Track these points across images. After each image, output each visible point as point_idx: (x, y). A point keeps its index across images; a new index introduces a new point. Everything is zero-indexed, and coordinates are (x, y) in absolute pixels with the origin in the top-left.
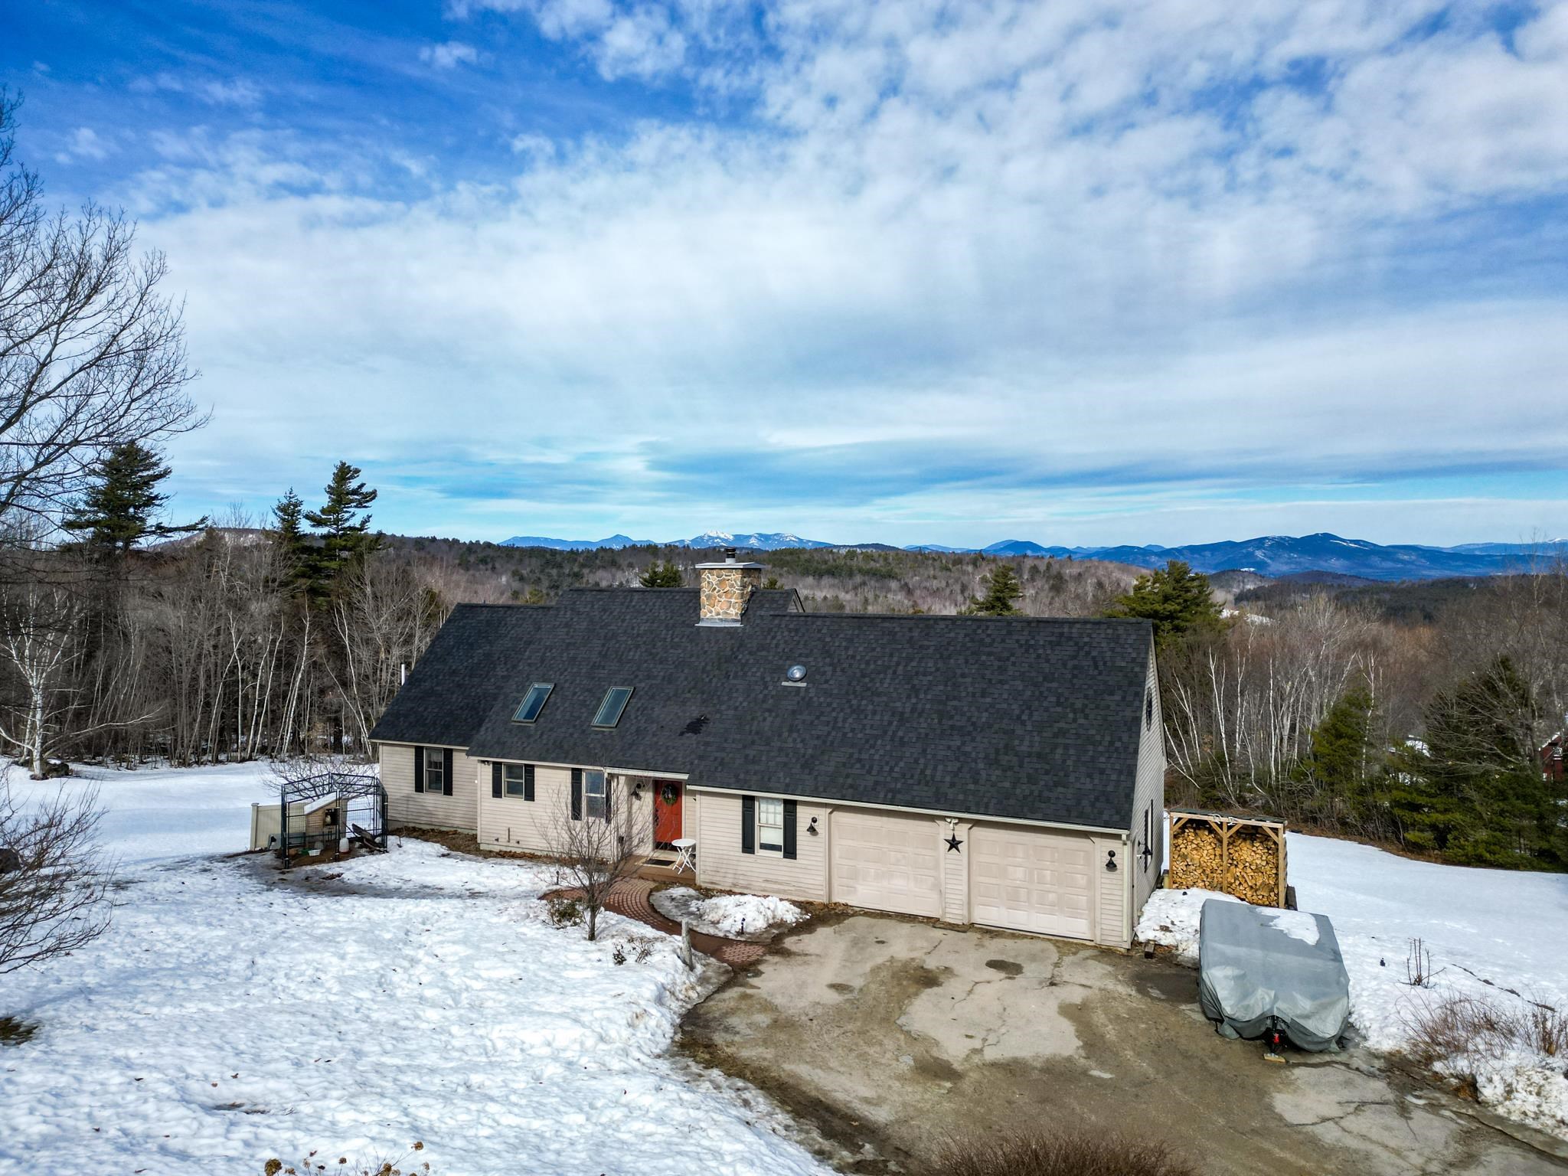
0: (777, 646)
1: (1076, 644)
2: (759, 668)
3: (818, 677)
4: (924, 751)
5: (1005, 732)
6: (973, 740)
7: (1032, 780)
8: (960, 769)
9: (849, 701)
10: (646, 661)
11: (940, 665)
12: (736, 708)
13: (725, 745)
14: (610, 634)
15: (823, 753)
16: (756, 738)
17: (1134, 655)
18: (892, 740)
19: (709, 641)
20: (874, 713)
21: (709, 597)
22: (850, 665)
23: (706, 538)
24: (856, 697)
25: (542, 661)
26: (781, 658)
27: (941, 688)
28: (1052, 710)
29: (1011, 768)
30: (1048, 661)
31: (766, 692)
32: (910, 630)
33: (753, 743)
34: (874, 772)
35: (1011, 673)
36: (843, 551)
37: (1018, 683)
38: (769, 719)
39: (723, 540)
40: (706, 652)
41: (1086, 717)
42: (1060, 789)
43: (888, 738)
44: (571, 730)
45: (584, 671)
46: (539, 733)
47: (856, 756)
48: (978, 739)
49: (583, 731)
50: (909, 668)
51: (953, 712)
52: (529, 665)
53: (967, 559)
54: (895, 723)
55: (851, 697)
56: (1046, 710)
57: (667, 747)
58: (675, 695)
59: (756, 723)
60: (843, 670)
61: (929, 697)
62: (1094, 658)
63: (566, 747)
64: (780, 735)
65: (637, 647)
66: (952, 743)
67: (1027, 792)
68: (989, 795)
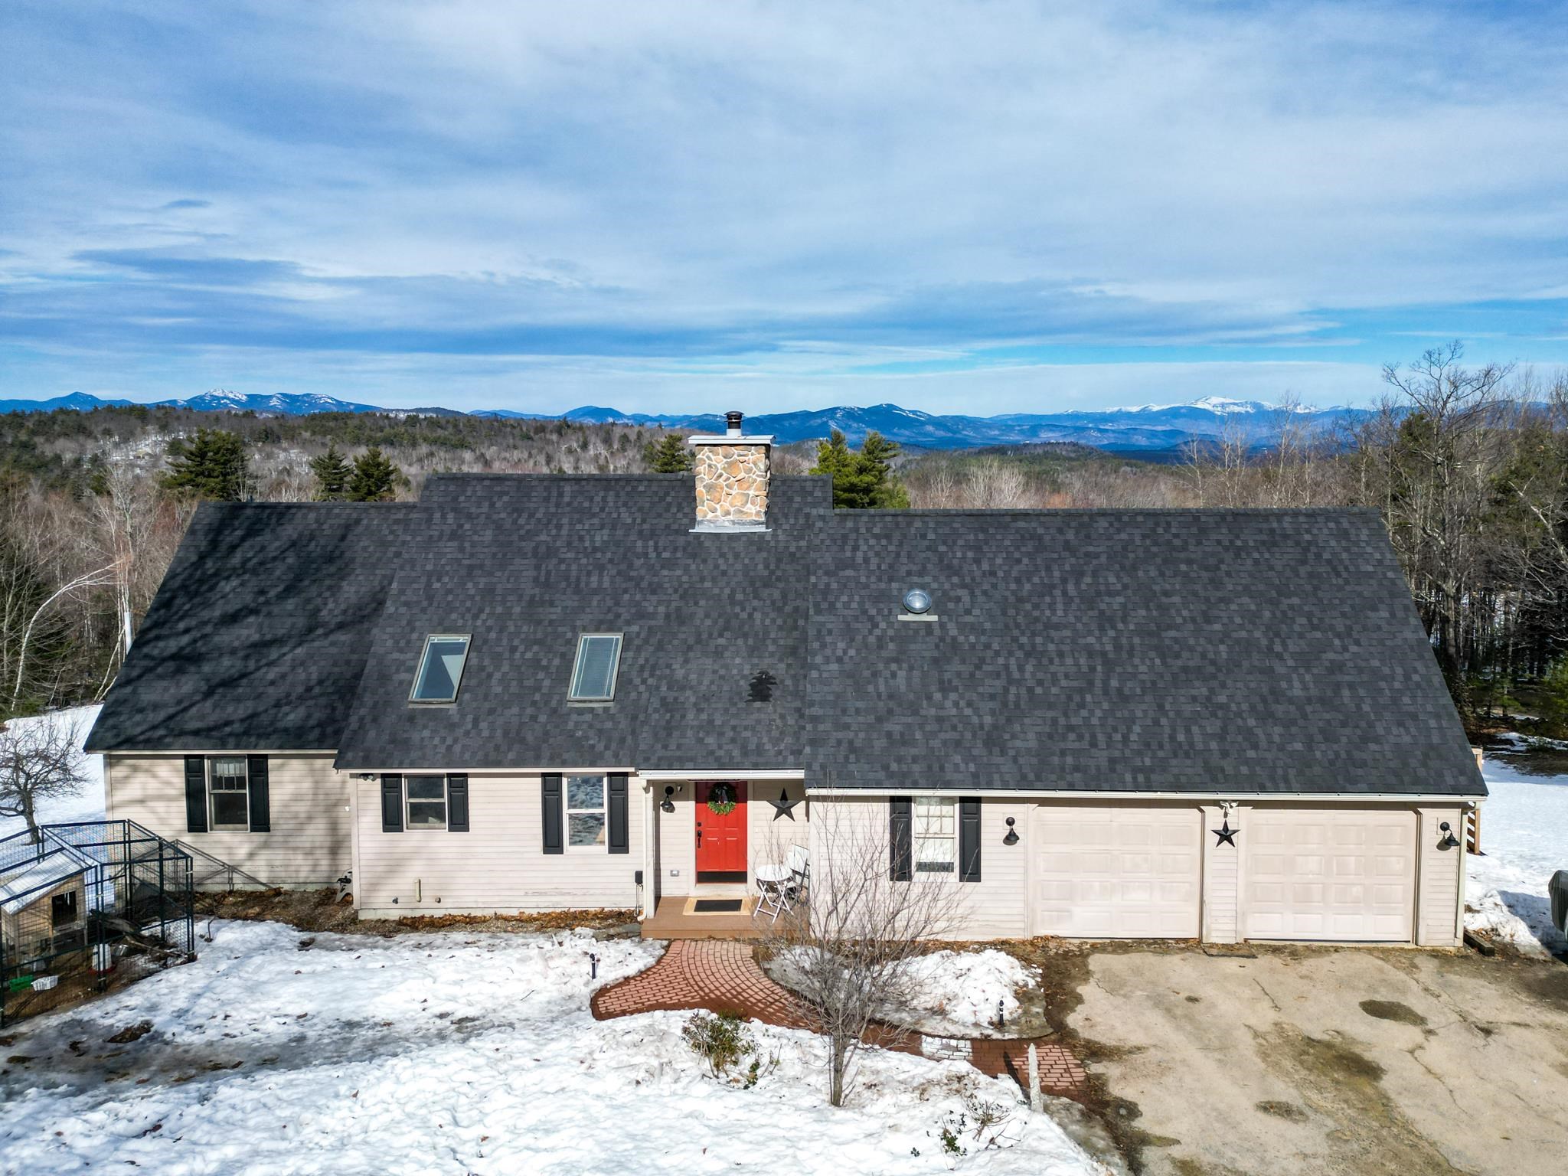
0: (866, 560)
1: (1298, 543)
2: (851, 596)
3: (951, 605)
4: (1161, 707)
5: (1262, 671)
6: (1223, 685)
7: (1329, 737)
8: (1224, 729)
9: (1015, 640)
10: (625, 591)
11: (1126, 580)
12: (840, 660)
13: (848, 720)
14: (543, 549)
15: (1009, 720)
16: (891, 704)
17: (1378, 556)
18: (1106, 692)
19: (723, 555)
20: (1061, 655)
21: (710, 488)
22: (994, 586)
23: (208, 398)
24: (1023, 634)
25: (430, 598)
26: (880, 580)
27: (1143, 613)
28: (1308, 635)
29: (1293, 722)
30: (1271, 568)
31: (877, 632)
32: (1060, 531)
33: (890, 712)
34: (1102, 744)
35: (1230, 587)
36: (402, 416)
37: (1246, 600)
38: (902, 674)
39: (233, 401)
40: (724, 573)
41: (1357, 643)
42: (1373, 746)
43: (1098, 690)
44: (529, 711)
45: (517, 610)
46: (470, 718)
47: (1062, 721)
48: (1229, 683)
49: (555, 711)
50: (1084, 587)
51: (1176, 647)
52: (407, 604)
53: (550, 427)
54: (1099, 668)
55: (1016, 633)
56: (1301, 636)
57: (734, 728)
58: (699, 641)
59: (881, 681)
60: (985, 593)
61: (1132, 627)
62: (1329, 562)
63: (530, 738)
64: (929, 698)
65: (601, 568)
66: (1194, 692)
67: (1331, 755)
68: (1281, 763)
